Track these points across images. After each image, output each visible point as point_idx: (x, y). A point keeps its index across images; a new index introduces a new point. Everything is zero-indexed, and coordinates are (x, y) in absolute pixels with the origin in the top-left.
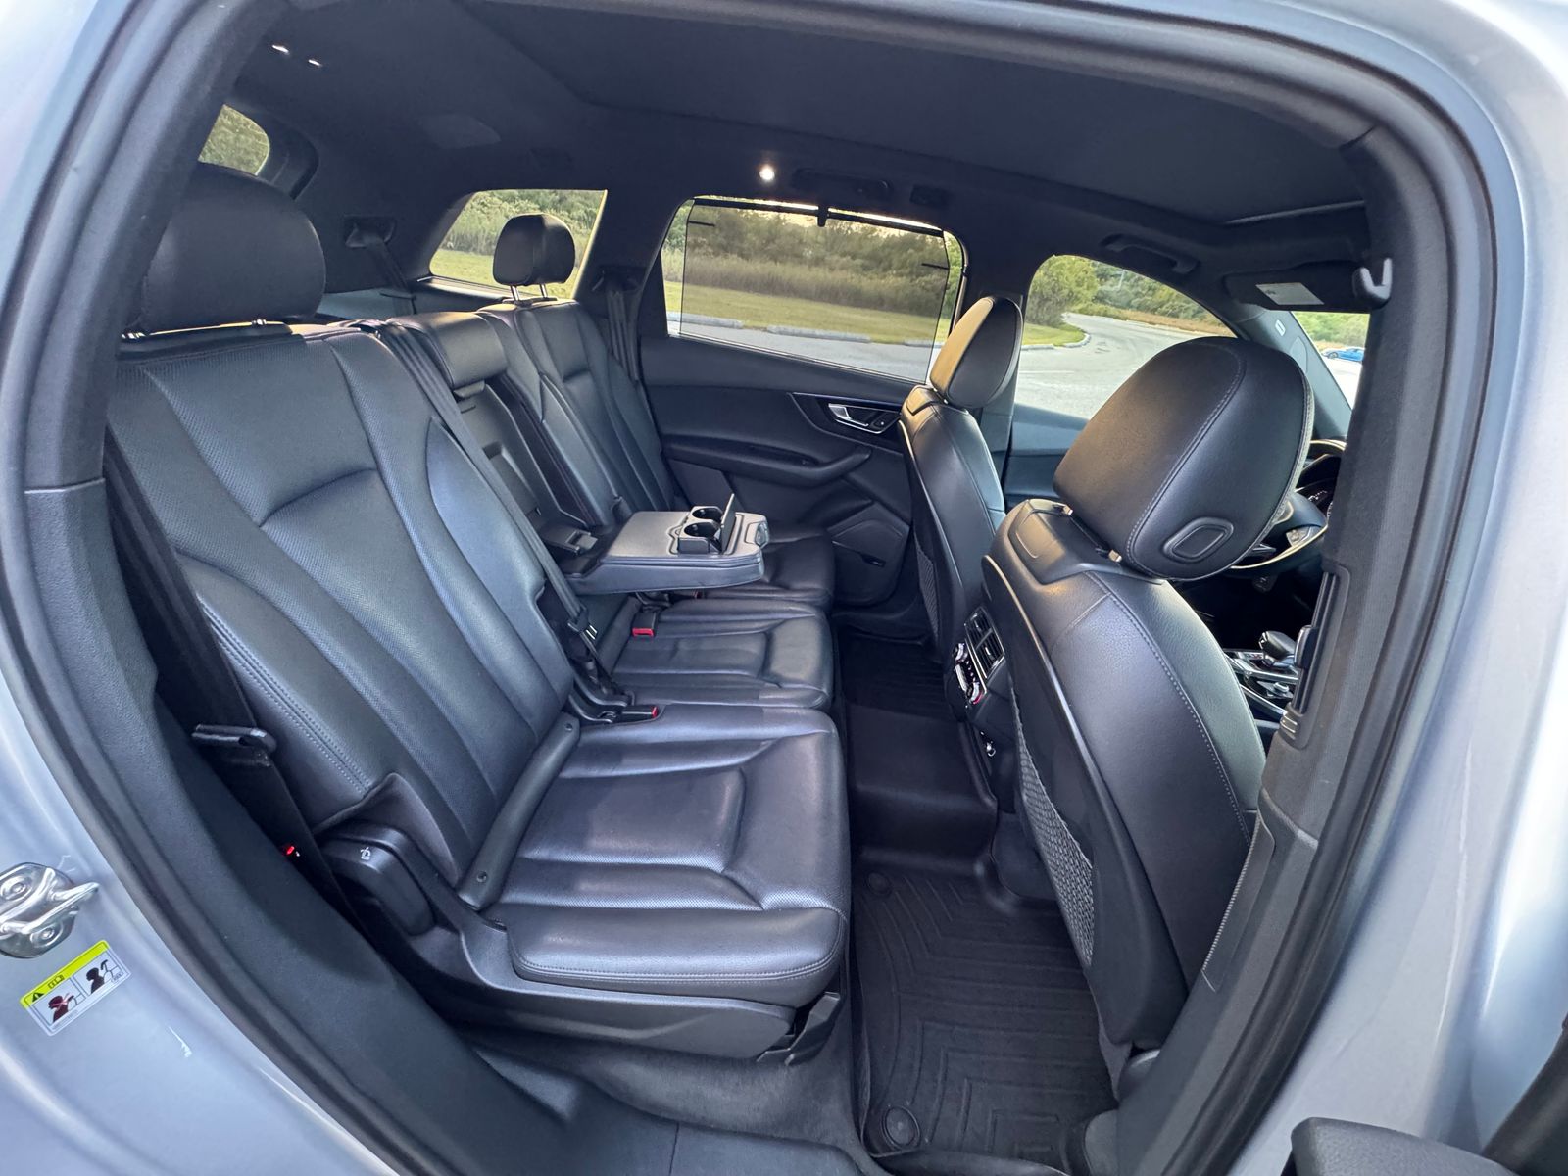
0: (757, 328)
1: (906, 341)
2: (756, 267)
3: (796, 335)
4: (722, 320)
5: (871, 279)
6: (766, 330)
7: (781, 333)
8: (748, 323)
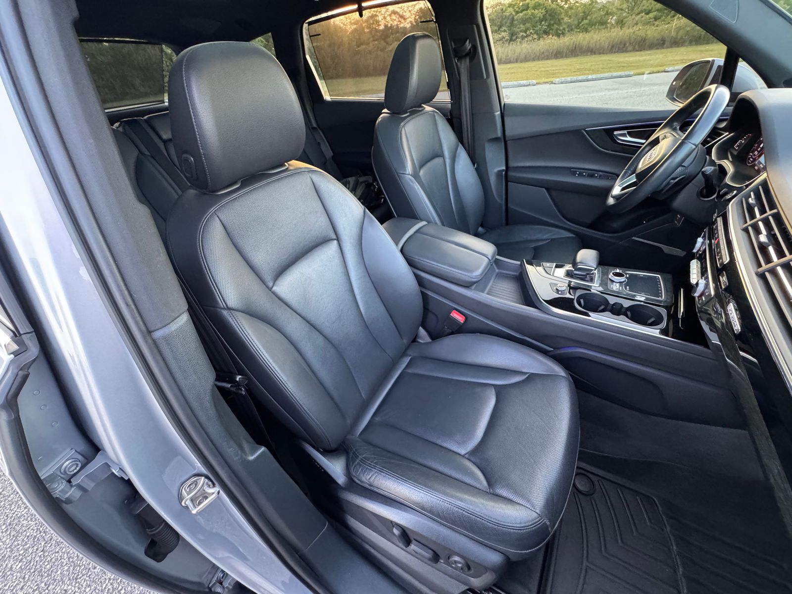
0: (545, 83)
1: (667, 69)
2: (567, 40)
3: (574, 82)
4: (522, 82)
5: (657, 26)
6: (552, 83)
7: (562, 83)
8: (543, 80)
